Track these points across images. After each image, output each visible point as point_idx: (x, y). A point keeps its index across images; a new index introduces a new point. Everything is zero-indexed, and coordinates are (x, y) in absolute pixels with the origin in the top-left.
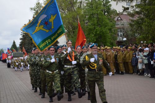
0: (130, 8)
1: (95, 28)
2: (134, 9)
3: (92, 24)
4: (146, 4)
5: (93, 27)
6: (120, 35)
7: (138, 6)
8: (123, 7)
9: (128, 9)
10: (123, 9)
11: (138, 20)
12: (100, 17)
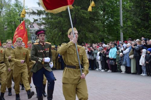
0: (38, 20)
1: (13, 33)
2: (41, 20)
3: (10, 29)
4: (49, 19)
5: (12, 31)
6: (32, 38)
7: (44, 19)
8: (33, 19)
9: (37, 20)
10: (34, 20)
11: (44, 28)
12: (16, 24)
